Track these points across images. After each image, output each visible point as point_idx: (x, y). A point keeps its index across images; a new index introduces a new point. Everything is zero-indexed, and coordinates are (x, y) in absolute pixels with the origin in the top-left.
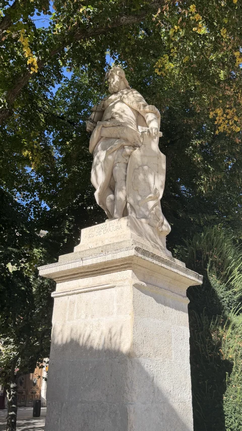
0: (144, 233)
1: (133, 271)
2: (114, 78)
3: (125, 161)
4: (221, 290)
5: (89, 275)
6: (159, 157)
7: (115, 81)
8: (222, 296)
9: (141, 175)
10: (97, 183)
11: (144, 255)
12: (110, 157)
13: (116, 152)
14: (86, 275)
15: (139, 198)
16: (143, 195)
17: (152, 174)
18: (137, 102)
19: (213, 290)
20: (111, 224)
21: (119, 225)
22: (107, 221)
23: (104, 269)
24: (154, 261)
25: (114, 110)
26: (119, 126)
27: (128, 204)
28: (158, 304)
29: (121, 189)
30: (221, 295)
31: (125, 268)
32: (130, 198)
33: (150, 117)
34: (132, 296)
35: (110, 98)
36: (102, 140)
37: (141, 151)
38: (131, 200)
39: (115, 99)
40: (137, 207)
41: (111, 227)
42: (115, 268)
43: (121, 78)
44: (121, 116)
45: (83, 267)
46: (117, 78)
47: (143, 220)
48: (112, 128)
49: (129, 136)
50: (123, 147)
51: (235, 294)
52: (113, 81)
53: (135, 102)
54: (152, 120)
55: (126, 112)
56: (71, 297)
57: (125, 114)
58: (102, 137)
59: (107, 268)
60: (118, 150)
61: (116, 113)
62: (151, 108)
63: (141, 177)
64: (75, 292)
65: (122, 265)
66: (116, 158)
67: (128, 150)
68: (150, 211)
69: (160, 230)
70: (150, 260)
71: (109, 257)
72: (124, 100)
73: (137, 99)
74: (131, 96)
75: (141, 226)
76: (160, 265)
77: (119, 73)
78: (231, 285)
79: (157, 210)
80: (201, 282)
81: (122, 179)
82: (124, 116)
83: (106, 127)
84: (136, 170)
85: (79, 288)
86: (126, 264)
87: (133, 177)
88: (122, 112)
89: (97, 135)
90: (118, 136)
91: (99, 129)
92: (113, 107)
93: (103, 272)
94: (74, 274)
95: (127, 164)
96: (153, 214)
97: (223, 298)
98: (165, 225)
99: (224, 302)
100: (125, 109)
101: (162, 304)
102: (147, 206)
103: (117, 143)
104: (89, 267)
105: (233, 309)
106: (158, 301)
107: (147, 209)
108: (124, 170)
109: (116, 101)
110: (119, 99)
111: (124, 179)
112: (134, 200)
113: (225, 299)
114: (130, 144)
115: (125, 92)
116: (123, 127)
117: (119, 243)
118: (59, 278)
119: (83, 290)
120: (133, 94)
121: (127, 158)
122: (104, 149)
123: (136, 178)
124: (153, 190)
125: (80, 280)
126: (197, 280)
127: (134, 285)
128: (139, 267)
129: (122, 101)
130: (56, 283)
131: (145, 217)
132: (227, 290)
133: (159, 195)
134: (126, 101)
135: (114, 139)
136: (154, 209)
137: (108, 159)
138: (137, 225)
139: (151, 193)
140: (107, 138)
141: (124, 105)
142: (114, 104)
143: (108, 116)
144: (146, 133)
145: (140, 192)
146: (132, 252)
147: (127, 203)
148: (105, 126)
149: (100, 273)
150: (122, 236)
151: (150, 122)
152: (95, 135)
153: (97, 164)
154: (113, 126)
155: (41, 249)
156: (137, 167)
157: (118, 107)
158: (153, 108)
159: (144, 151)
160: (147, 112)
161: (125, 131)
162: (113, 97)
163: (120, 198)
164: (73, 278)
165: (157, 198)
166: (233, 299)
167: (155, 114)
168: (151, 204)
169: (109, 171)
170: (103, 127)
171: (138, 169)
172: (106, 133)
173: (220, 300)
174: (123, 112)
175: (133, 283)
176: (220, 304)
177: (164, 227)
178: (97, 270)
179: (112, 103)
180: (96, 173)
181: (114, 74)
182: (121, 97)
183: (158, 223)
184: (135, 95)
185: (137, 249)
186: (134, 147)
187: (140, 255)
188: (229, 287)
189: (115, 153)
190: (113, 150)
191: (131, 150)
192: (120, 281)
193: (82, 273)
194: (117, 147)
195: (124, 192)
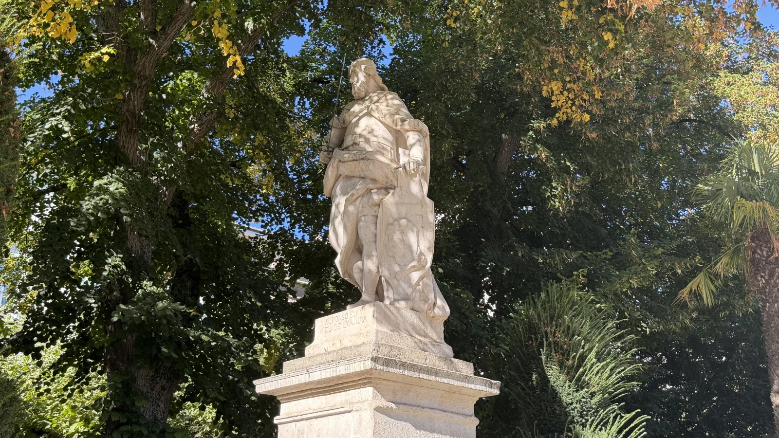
0: (402, 324)
1: (375, 388)
2: (357, 77)
3: (373, 213)
4: (567, 391)
5: (321, 392)
6: (423, 204)
7: (360, 82)
8: (570, 401)
9: (398, 233)
10: (338, 245)
11: (387, 366)
12: (351, 208)
13: (359, 199)
14: (317, 393)
15: (397, 268)
16: (403, 264)
17: (413, 231)
18: (392, 115)
19: (554, 390)
20: (353, 314)
21: (363, 315)
22: (348, 307)
23: (338, 384)
24: (406, 373)
25: (358, 130)
26: (363, 159)
27: (383, 278)
28: (418, 432)
29: (370, 256)
30: (566, 399)
31: (364, 385)
32: (383, 268)
33: (412, 137)
34: (372, 424)
35: (352, 110)
36: (341, 178)
37: (396, 196)
38: (385, 272)
39: (360, 112)
40: (394, 282)
41: (353, 318)
42: (351, 384)
43: (368, 75)
44: (367, 141)
45: (312, 383)
46: (362, 77)
47: (402, 304)
48: (352, 163)
49: (378, 174)
50: (369, 191)
51: (593, 396)
52: (357, 82)
53: (387, 116)
54: (414, 144)
55: (375, 133)
56: (299, 424)
57: (375, 136)
58: (340, 175)
59: (342, 384)
60: (363, 196)
61: (360, 136)
62: (412, 124)
63: (397, 237)
64: (304, 417)
65: (359, 380)
66: (360, 208)
67: (376, 197)
68: (414, 288)
69: (431, 315)
70: (398, 371)
71: (341, 370)
72: (373, 113)
73: (392, 110)
74: (383, 106)
75: (397, 315)
76: (416, 376)
77: (365, 69)
78: (584, 381)
79: (426, 285)
80: (496, 392)
81: (371, 240)
82: (373, 139)
83: (344, 162)
84: (389, 227)
85: (308, 412)
86: (365, 379)
87: (387, 238)
88: (369, 133)
89: (332, 172)
90: (362, 175)
91: (335, 165)
92: (357, 124)
93: (338, 389)
94: (302, 391)
95: (377, 216)
96: (419, 291)
97: (572, 404)
98: (438, 307)
99: (573, 410)
100: (374, 127)
101: (426, 430)
102: (410, 279)
103: (360, 187)
104: (319, 382)
105: (590, 420)
106: (418, 426)
107: (410, 285)
108: (372, 227)
109: (361, 115)
110: (365, 111)
111: (374, 239)
112: (389, 270)
113: (574, 405)
114: (379, 186)
115: (375, 99)
116: (369, 161)
117: (357, 346)
118: (283, 395)
119: (313, 415)
120: (387, 100)
121: (376, 208)
122: (344, 193)
123: (390, 238)
124: (416, 255)
125: (310, 400)
126: (488, 389)
127: (375, 409)
128: (384, 382)
129: (369, 114)
130: (280, 403)
131: (406, 299)
132: (577, 391)
133: (426, 263)
134: (376, 114)
135: (358, 179)
136: (421, 283)
137: (348, 211)
138: (390, 314)
139: (413, 260)
140: (349, 177)
141: (373, 120)
142: (359, 120)
143: (348, 141)
144: (401, 169)
145: (398, 259)
146: (368, 364)
147: (380, 277)
148: (342, 160)
149: (333, 390)
150: (365, 334)
151: (412, 146)
152: (330, 174)
153: (335, 217)
154: (354, 160)
155: (282, 330)
156: (391, 220)
157: (364, 125)
158: (416, 124)
159: (399, 196)
160: (407, 131)
161: (371, 167)
162: (356, 108)
163: (370, 270)
164: (301, 396)
165: (424, 267)
166: (589, 405)
167: (420, 132)
168: (415, 276)
169: (351, 228)
170: (340, 161)
171: (392, 224)
172: (344, 170)
173: (566, 408)
174: (371, 132)
175: (374, 406)
176: (567, 414)
177: (436, 310)
178: (330, 386)
179: (355, 117)
180: (335, 231)
181: (357, 70)
182: (368, 107)
183: (426, 306)
184: (390, 102)
185: (375, 359)
186: (387, 189)
187: (380, 367)
188: (580, 385)
189: (358, 202)
190: (354, 198)
191: (381, 197)
192: (357, 402)
193: (311, 389)
194: (360, 193)
195: (375, 259)
